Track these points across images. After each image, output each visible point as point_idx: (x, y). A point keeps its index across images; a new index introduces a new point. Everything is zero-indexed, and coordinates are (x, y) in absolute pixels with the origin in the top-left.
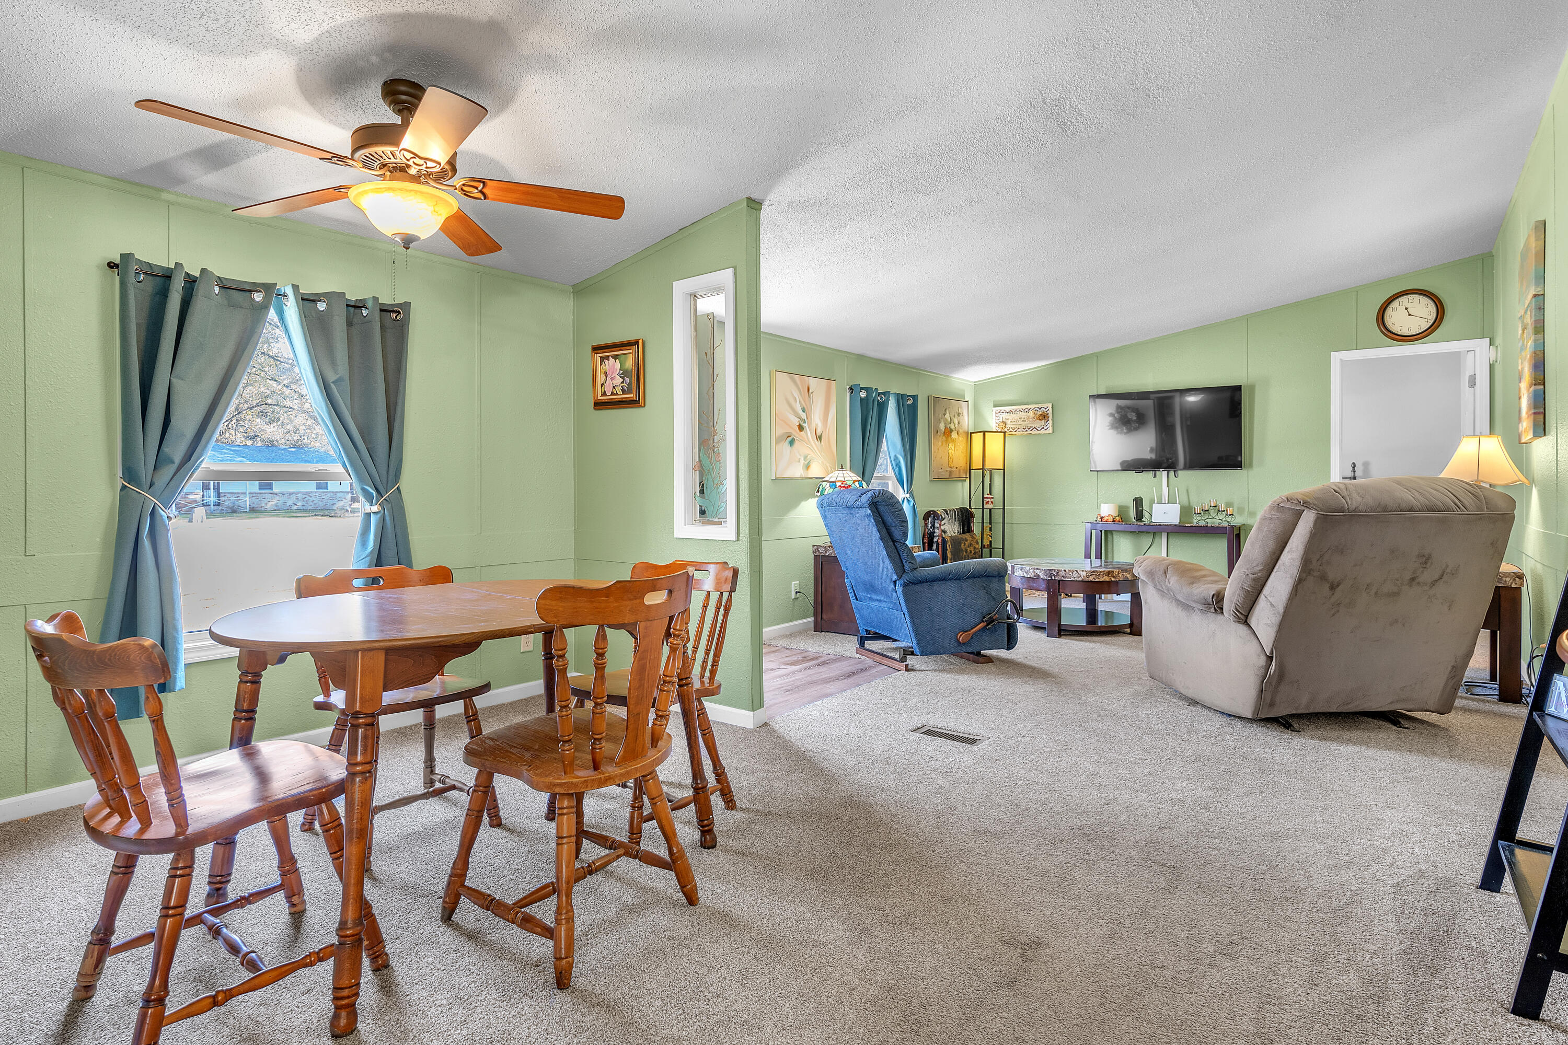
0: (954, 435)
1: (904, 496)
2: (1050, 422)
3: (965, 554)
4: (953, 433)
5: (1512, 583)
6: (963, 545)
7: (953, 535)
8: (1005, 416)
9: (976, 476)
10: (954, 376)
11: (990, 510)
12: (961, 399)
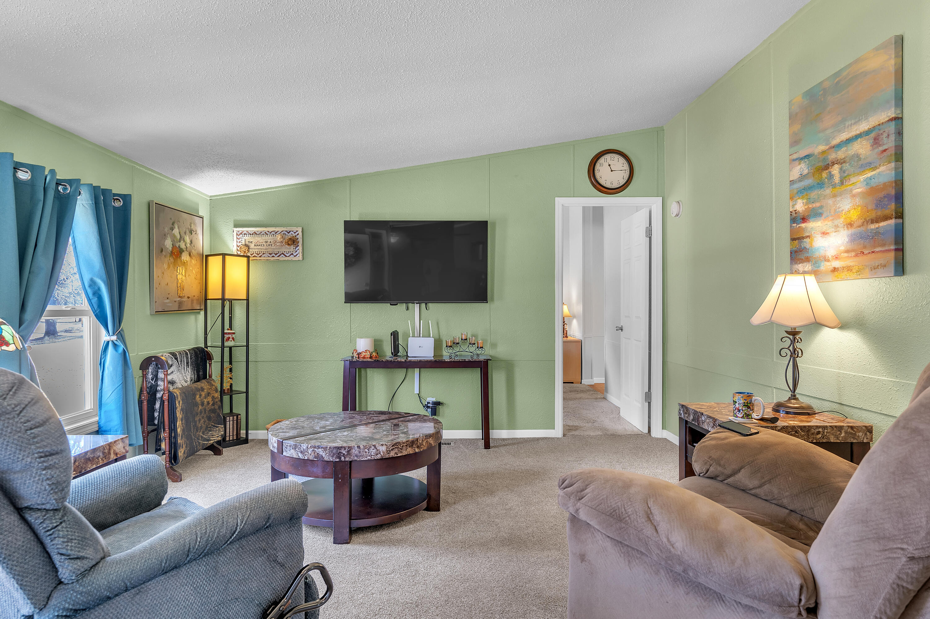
0: (185, 257)
1: (107, 338)
2: (300, 247)
3: (200, 407)
4: (183, 254)
5: (864, 438)
6: (198, 396)
7: (186, 384)
8: (248, 238)
9: (214, 309)
10: (183, 182)
11: (230, 348)
12: (193, 214)
